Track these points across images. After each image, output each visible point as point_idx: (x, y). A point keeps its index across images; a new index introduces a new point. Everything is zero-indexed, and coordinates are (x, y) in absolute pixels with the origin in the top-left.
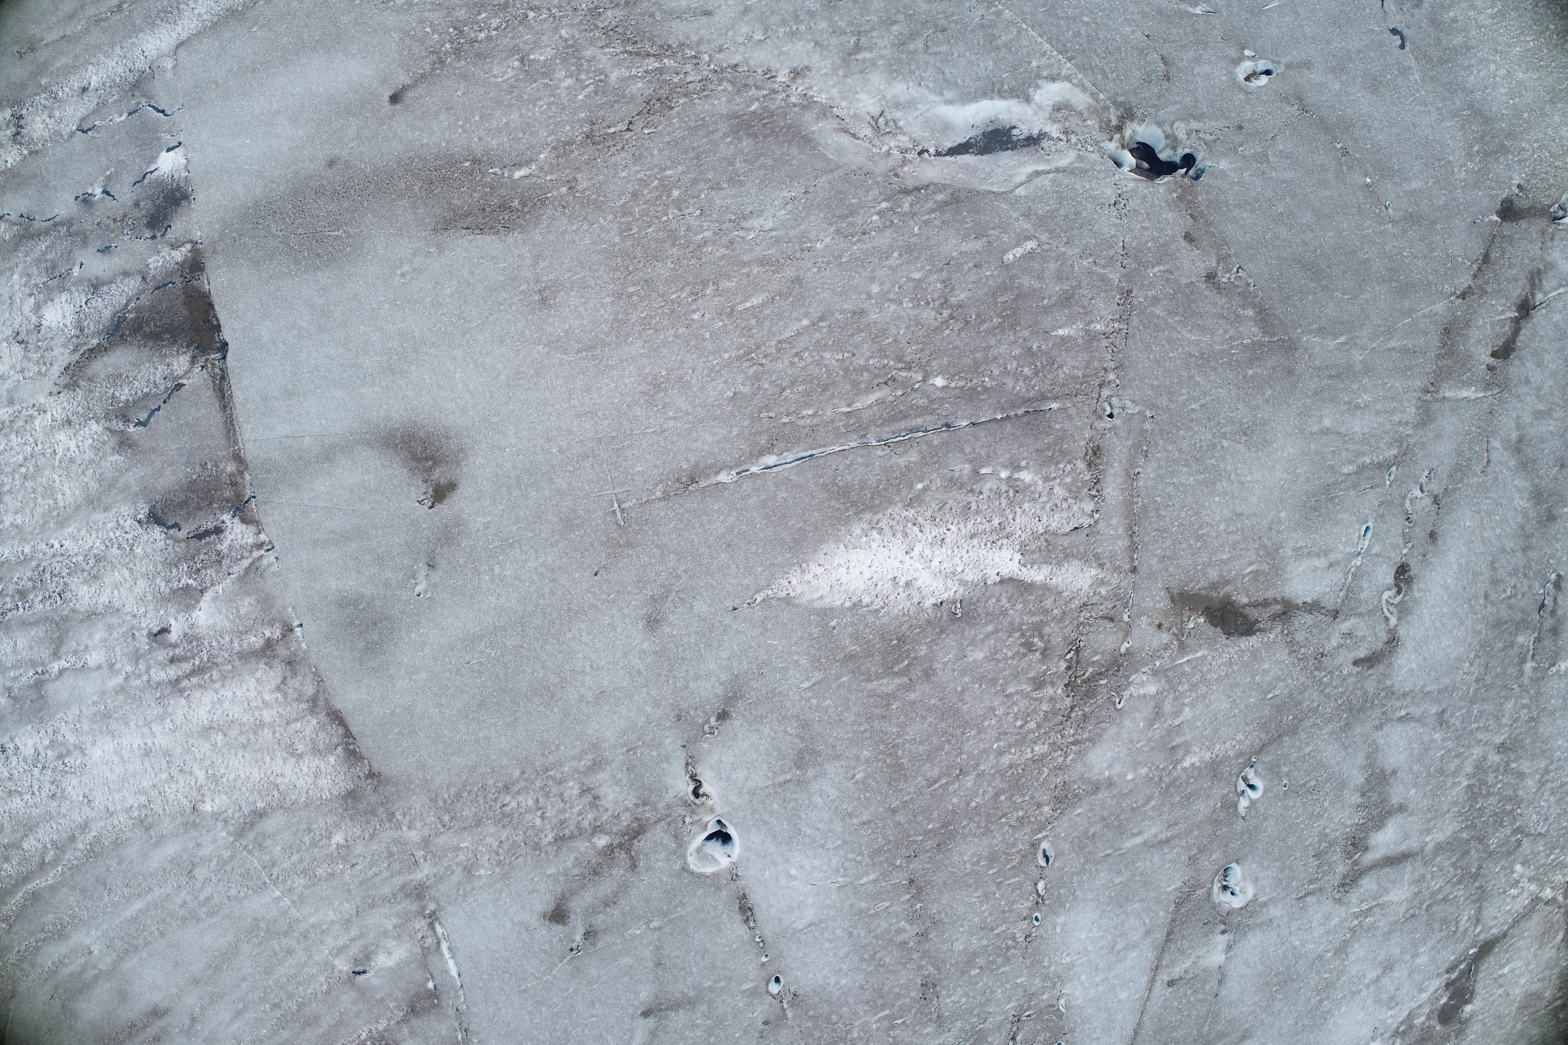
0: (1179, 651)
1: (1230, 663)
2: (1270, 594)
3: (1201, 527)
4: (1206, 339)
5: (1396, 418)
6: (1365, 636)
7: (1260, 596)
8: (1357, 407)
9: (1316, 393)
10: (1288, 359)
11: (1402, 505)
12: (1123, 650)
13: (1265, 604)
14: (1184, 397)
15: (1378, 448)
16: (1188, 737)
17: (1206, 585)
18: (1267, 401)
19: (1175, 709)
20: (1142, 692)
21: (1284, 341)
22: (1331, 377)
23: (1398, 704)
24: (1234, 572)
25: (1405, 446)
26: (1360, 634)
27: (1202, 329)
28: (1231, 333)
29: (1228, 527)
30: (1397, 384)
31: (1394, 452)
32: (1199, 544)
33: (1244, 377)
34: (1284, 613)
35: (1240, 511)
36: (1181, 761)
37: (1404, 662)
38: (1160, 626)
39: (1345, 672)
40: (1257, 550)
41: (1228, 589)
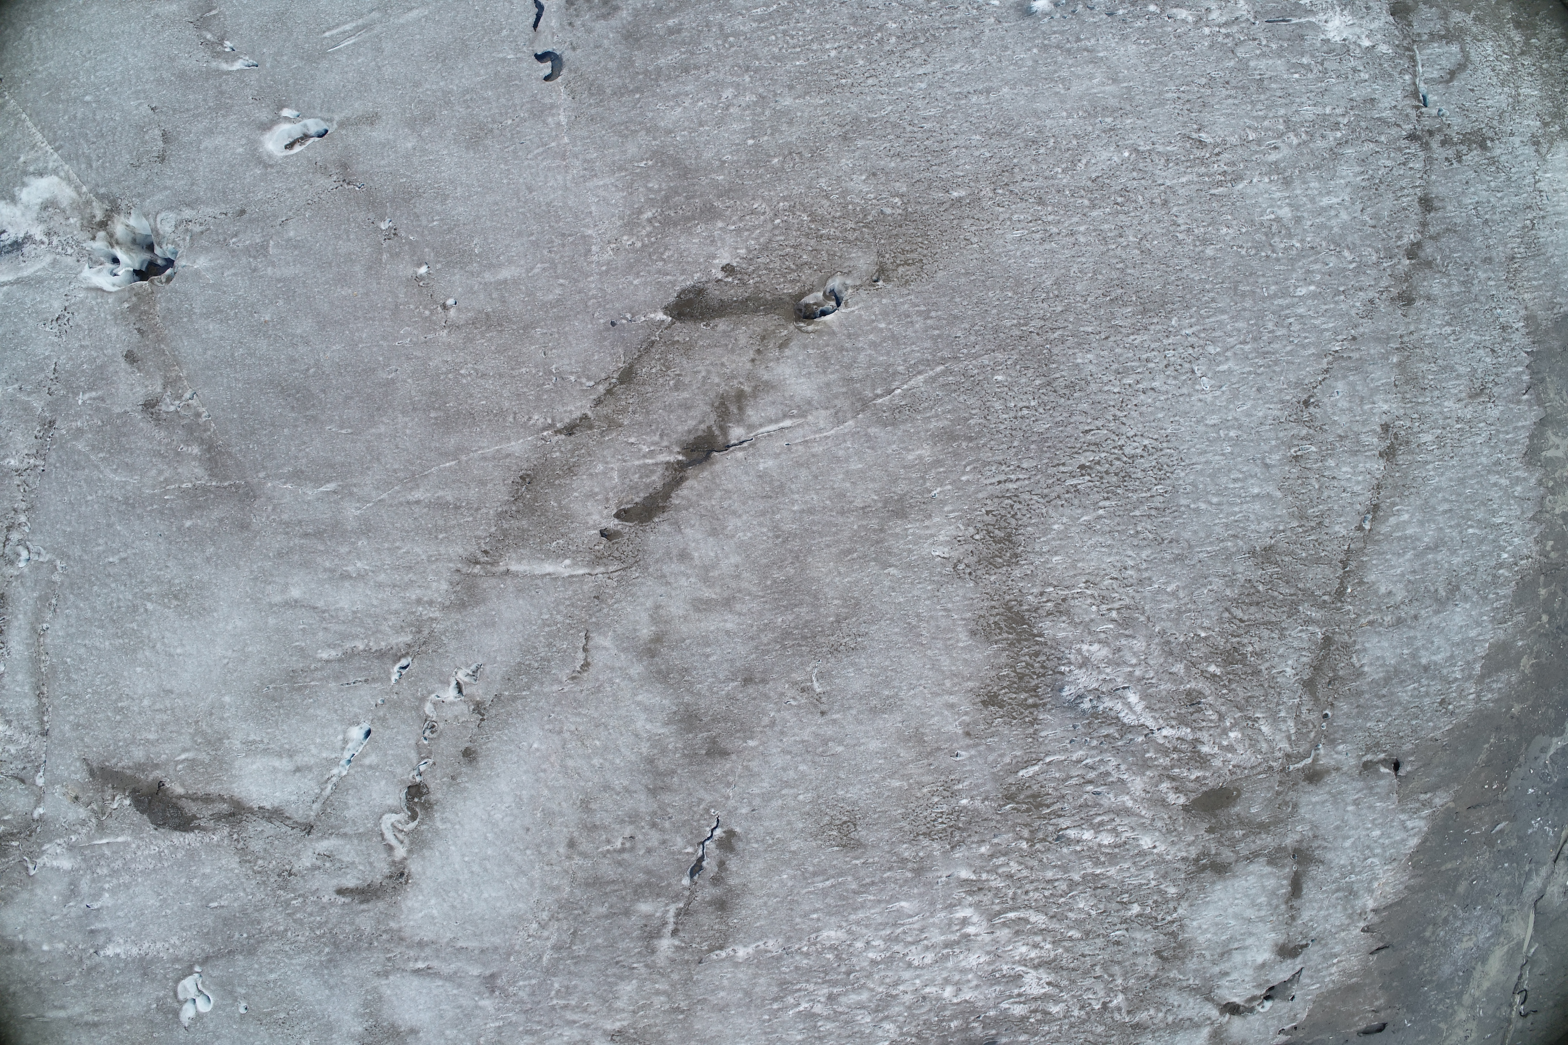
0: (97, 831)
1: (159, 856)
2: (213, 789)
3: (120, 698)
4: (135, 480)
5: (413, 594)
6: (353, 863)
7: (200, 789)
8: (345, 576)
9: (280, 555)
10: (243, 509)
11: (418, 709)
12: (36, 815)
13: (207, 799)
14: (100, 548)
15: (378, 631)
16: (109, 925)
17: (131, 764)
18: (208, 560)
19: (92, 892)
20: (55, 863)
21: (238, 487)
22: (306, 535)
23: (412, 954)
24: (164, 756)
25: (426, 632)
26: (346, 859)
27: (130, 468)
28: (167, 474)
29: (154, 703)
30: (420, 550)
31: (408, 638)
32: (118, 718)
33: (179, 529)
34: (233, 815)
35: (168, 687)
36: (103, 947)
37: (417, 905)
38: (77, 798)
39: (325, 900)
40: (193, 736)
41: (158, 774)
